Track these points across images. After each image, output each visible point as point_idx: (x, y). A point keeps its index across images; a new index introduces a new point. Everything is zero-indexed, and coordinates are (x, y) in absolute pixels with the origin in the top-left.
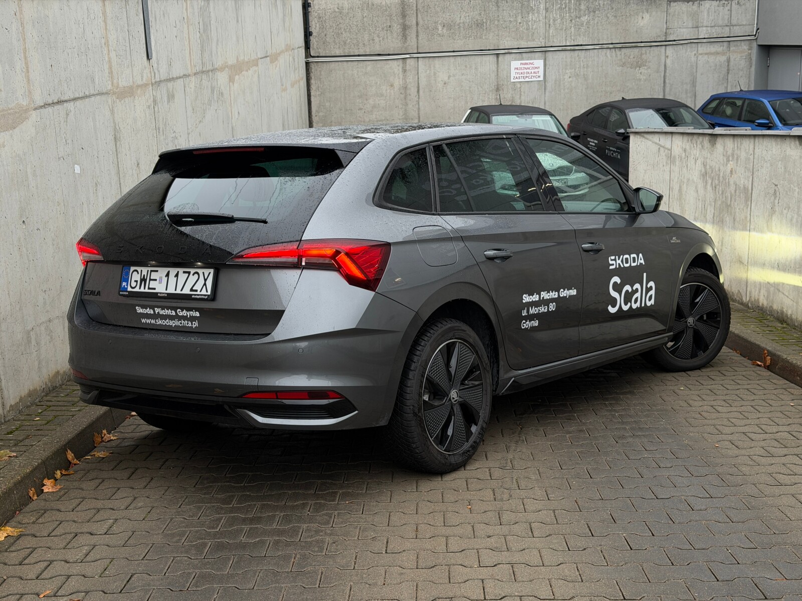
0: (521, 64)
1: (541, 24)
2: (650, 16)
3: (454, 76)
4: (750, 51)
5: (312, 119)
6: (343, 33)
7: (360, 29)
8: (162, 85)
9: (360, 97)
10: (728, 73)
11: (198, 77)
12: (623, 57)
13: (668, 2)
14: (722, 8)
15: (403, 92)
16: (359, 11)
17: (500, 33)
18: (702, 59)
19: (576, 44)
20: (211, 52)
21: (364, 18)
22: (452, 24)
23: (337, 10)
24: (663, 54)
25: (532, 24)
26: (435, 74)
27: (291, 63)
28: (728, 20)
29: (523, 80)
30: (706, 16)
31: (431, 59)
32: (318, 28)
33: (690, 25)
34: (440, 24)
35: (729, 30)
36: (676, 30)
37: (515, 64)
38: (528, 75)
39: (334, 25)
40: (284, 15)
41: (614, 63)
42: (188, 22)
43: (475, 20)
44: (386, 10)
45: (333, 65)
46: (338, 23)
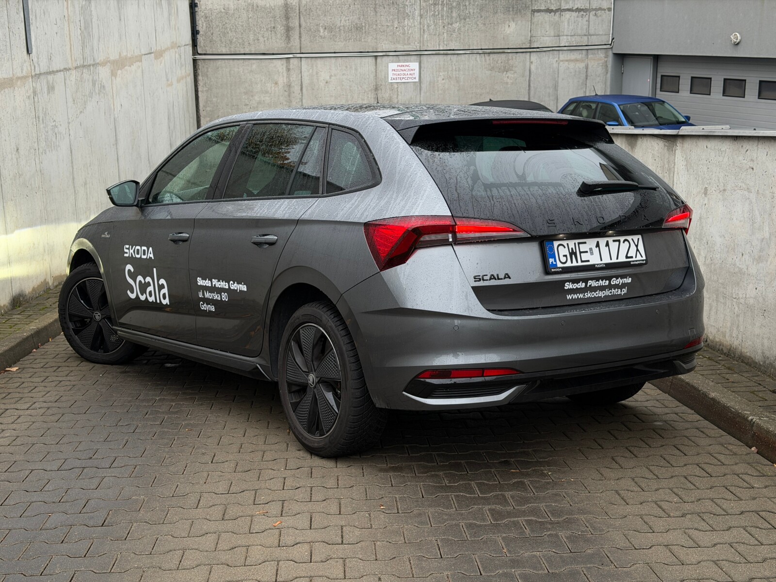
0: (398, 66)
1: (416, 29)
2: (516, 25)
3: (335, 75)
4: (606, 59)
5: (199, 113)
6: (229, 32)
7: (246, 29)
8: (42, 77)
9: (246, 93)
10: (587, 79)
11: (79, 70)
12: (492, 62)
13: (532, 13)
14: (581, 18)
15: (287, 89)
16: (244, 12)
17: (378, 37)
18: (563, 66)
19: (448, 49)
20: (93, 48)
21: (249, 19)
22: (333, 27)
23: (223, 10)
24: (528, 60)
25: (407, 28)
26: (317, 73)
27: (177, 59)
28: (586, 30)
29: (400, 81)
30: (566, 26)
31: (313, 59)
32: (204, 27)
33: (552, 34)
34: (321, 26)
35: (587, 39)
36: (539, 38)
37: (393, 66)
38: (404, 77)
39: (220, 25)
40: (170, 14)
41: (483, 68)
42: (68, 19)
43: (354, 24)
44: (270, 12)
45: (219, 62)
46: (224, 23)
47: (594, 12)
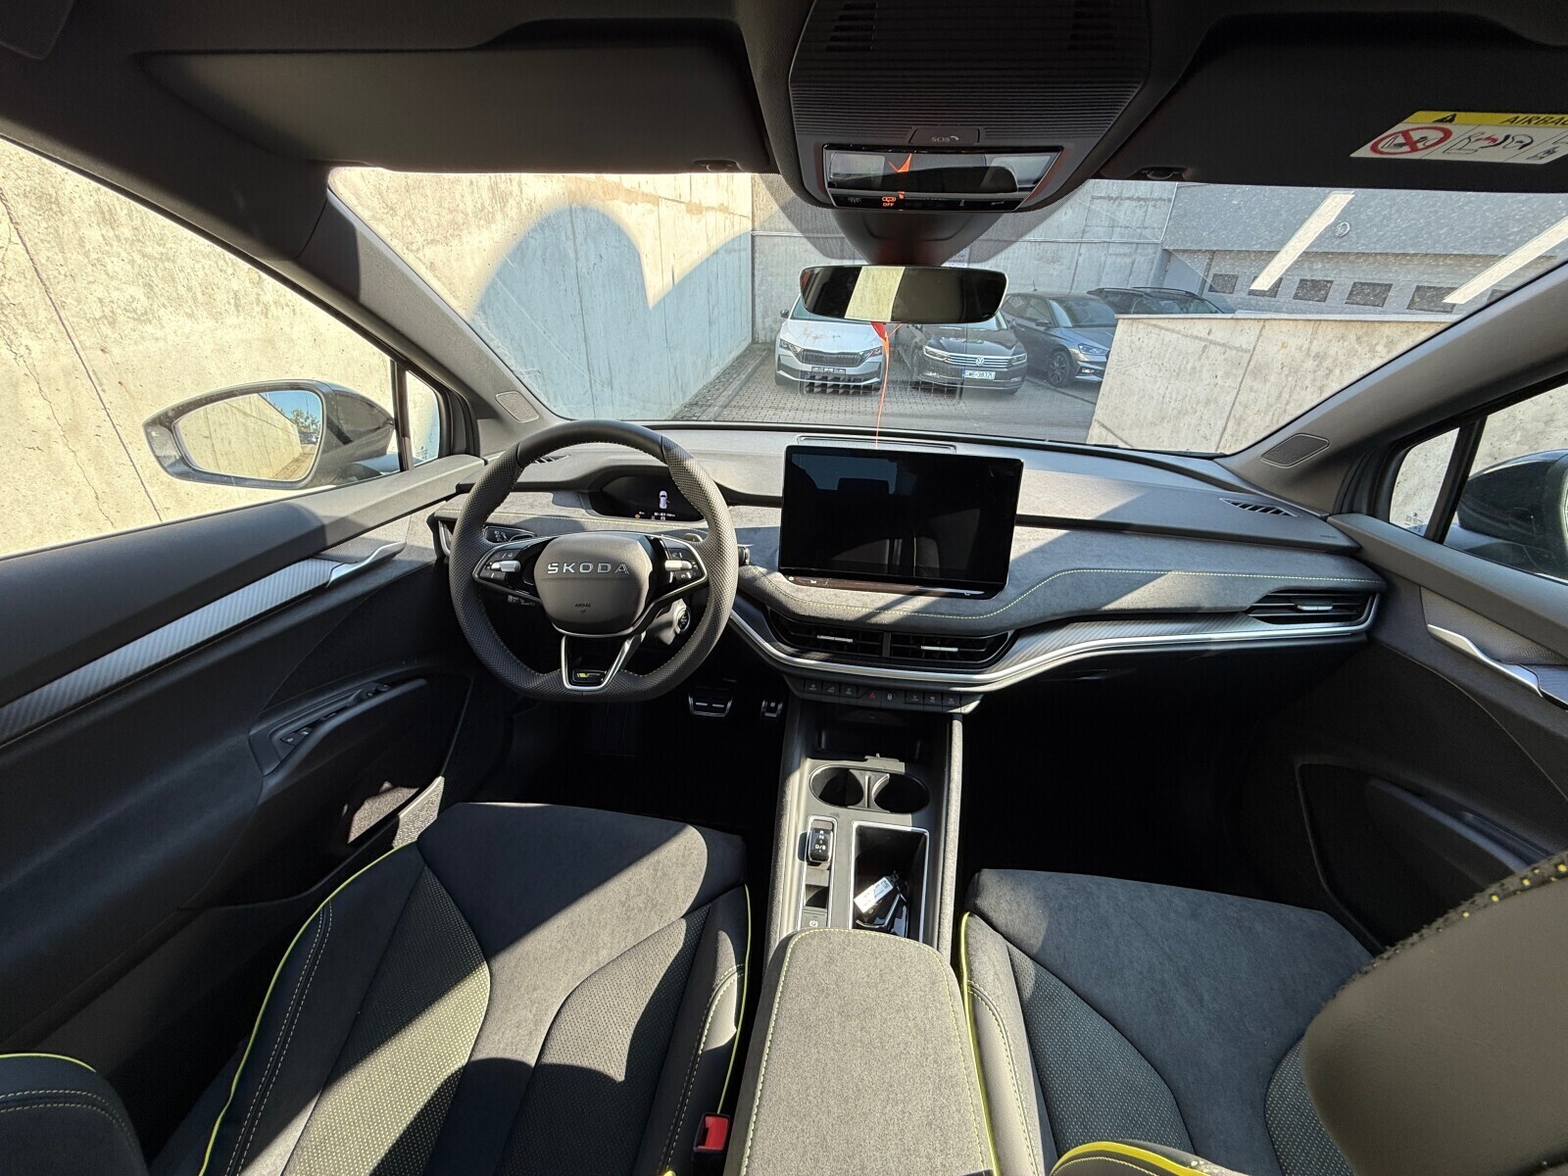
2: (1073, 212)
4: (1154, 255)
10: (1130, 275)
12: (1041, 251)
13: (1091, 200)
14: (1139, 209)
18: (1110, 260)
24: (1078, 251)
30: (1122, 217)
33: (1106, 225)
35: (1140, 232)
36: (1093, 228)
41: (1033, 256)
45: (776, 240)
47: (1153, 203)
